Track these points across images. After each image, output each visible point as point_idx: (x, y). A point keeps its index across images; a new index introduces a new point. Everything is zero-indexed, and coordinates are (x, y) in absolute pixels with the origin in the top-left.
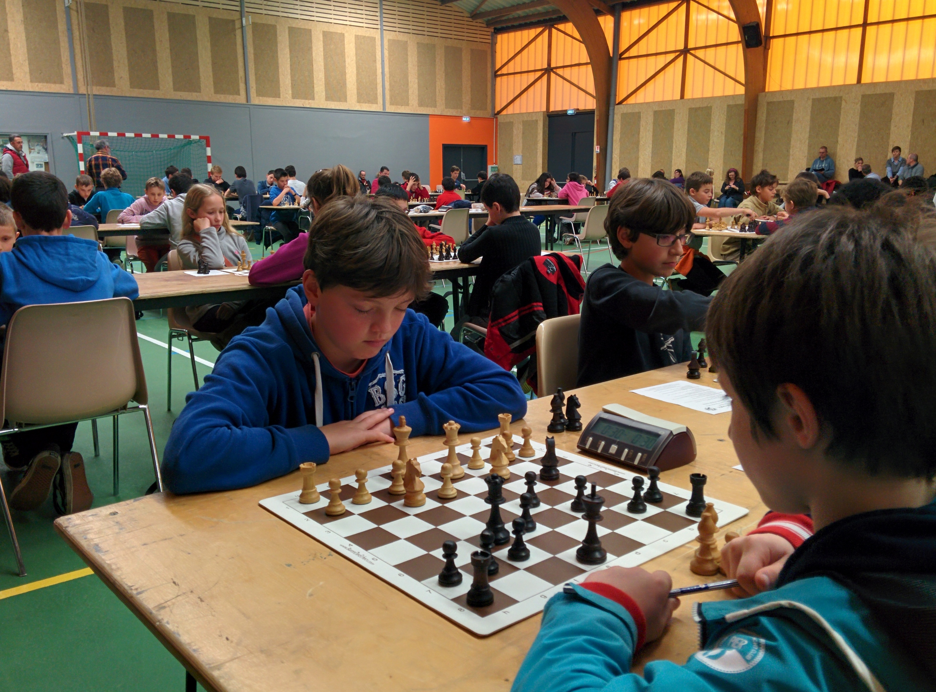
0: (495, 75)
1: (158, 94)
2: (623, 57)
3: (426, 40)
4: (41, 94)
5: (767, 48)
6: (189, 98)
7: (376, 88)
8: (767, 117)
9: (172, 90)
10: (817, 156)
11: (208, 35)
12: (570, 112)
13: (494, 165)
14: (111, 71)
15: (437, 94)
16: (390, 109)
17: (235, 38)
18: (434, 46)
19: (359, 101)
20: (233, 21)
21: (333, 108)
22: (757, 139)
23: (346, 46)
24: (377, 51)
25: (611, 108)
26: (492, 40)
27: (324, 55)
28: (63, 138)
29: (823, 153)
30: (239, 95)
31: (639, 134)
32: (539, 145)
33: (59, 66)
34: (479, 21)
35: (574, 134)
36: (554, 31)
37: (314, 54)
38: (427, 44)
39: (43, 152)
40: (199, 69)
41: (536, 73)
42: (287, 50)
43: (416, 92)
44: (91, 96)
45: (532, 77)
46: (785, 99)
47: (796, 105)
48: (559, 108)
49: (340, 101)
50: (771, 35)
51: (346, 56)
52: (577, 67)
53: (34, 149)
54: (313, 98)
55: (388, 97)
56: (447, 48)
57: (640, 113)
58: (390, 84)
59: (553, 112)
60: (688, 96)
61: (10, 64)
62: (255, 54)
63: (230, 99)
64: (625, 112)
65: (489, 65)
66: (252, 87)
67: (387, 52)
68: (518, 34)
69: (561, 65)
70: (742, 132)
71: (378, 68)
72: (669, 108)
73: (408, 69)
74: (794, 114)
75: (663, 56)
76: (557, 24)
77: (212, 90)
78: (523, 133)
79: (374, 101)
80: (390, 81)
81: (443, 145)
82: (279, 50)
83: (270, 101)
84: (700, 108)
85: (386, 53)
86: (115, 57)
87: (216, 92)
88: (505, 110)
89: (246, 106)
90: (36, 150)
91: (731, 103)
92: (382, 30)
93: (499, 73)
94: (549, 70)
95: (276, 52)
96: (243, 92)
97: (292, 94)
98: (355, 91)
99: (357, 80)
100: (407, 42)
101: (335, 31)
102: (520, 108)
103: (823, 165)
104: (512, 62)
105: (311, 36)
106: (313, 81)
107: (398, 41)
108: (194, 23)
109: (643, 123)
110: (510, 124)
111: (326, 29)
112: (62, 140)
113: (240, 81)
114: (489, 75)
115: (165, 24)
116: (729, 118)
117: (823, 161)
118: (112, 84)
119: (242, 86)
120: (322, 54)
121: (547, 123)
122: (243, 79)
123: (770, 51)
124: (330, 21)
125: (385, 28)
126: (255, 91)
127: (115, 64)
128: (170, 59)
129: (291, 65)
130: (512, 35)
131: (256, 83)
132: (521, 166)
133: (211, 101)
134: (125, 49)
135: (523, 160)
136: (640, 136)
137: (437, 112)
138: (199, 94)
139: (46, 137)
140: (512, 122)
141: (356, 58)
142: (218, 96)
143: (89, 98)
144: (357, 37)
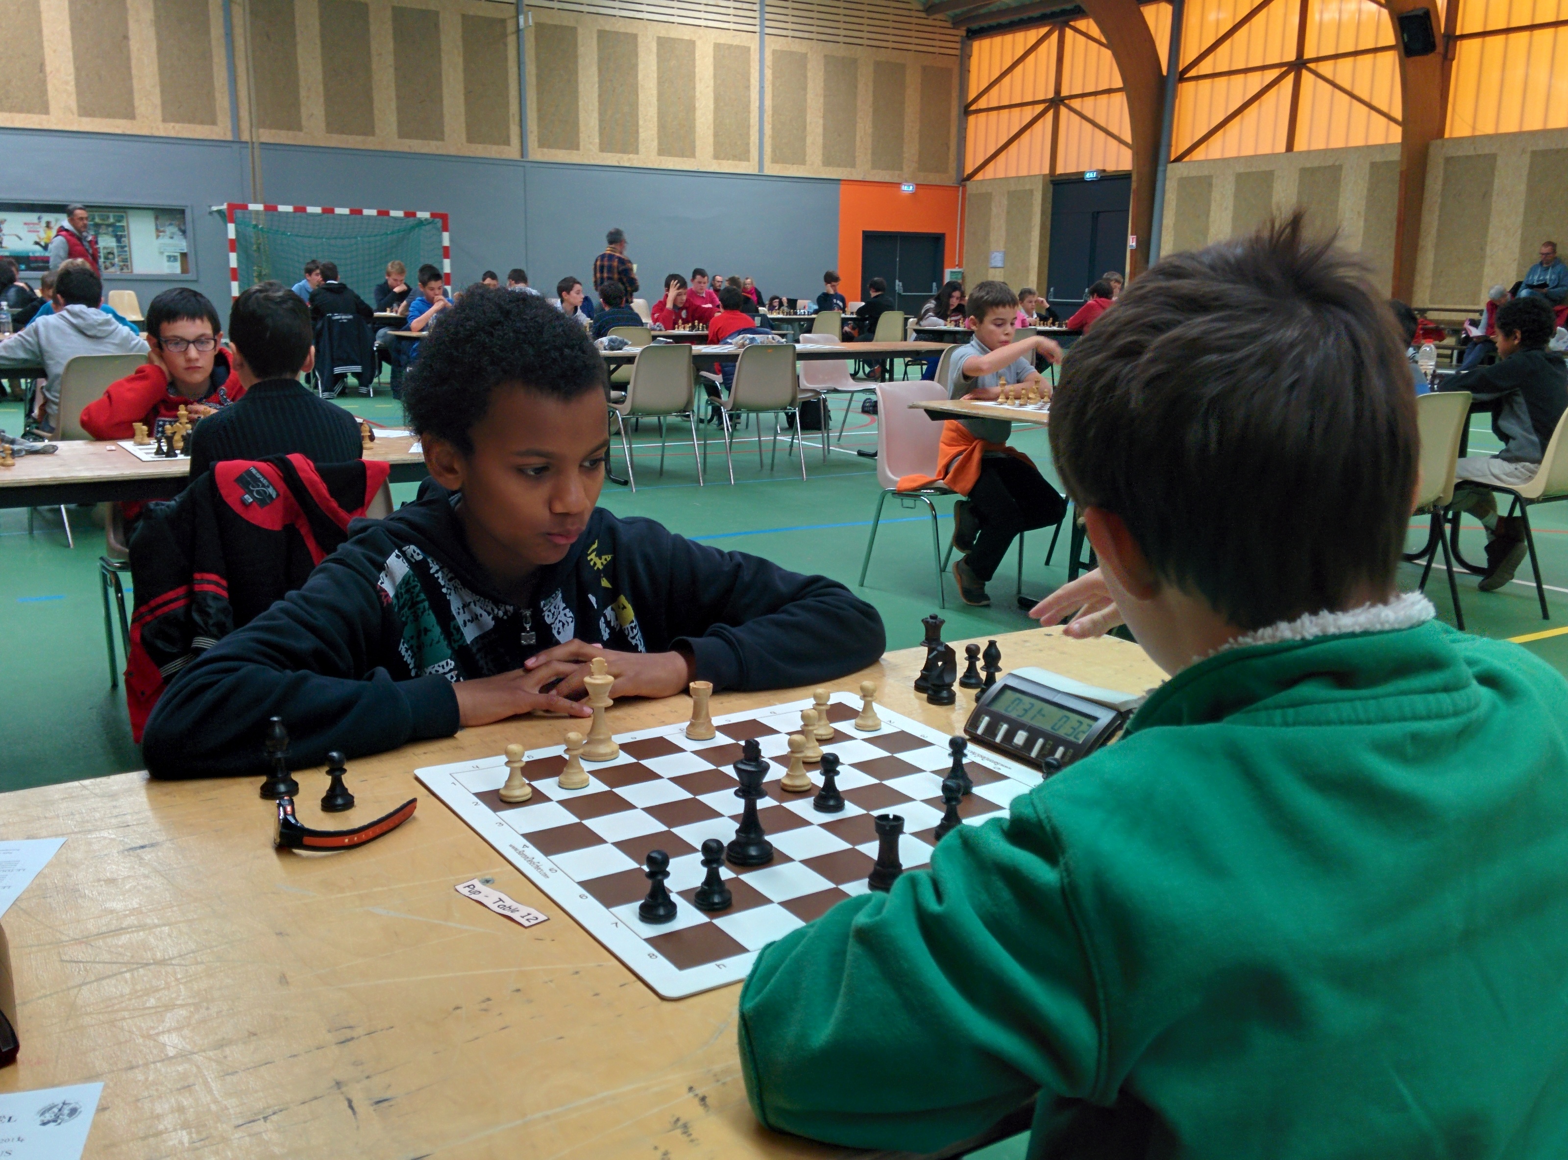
0: (967, 111)
1: (370, 143)
2: (1186, 76)
3: (841, 51)
4: (179, 142)
5: (1449, 56)
6: (424, 150)
7: (748, 134)
8: (1444, 184)
9: (396, 136)
10: (1537, 258)
11: (460, 44)
12: (1089, 176)
13: (957, 269)
14: (296, 104)
15: (858, 143)
16: (771, 169)
17: (506, 50)
18: (854, 61)
19: (716, 157)
20: (503, 21)
21: (671, 167)
22: (1423, 226)
23: (698, 62)
24: (752, 70)
25: (1161, 168)
26: (962, 49)
27: (659, 78)
28: (211, 213)
29: (1547, 254)
30: (509, 145)
31: (1208, 215)
32: (1033, 233)
33: (210, 95)
34: (938, 16)
35: (1096, 216)
36: (1069, 32)
37: (640, 77)
38: (843, 58)
39: (178, 236)
40: (442, 101)
41: (1036, 106)
42: (594, 70)
43: (820, 140)
44: (256, 145)
45: (1029, 113)
46: (1480, 153)
47: (1500, 162)
48: (1072, 169)
49: (683, 156)
50: (1458, 33)
51: (697, 78)
52: (1105, 96)
53: (163, 232)
54: (636, 151)
55: (768, 149)
56: (877, 64)
57: (1211, 177)
58: (773, 128)
59: (1061, 175)
60: (1300, 145)
61: (130, 92)
62: (539, 76)
63: (493, 151)
64: (1185, 174)
65: (955, 94)
66: (532, 132)
67: (770, 71)
68: (1009, 38)
69: (1078, 91)
70: (1395, 214)
71: (752, 100)
72: (1264, 168)
73: (805, 100)
74: (1496, 181)
75: (1258, 74)
76: (1075, 20)
77: (464, 136)
78: (1008, 213)
79: (744, 156)
80: (773, 121)
81: (864, 232)
82: (580, 68)
83: (561, 156)
84: (1319, 167)
85: (768, 73)
86: (302, 83)
87: (470, 140)
88: (982, 172)
89: (519, 163)
90: (168, 233)
91: (1378, 158)
92: (762, 34)
93: (973, 108)
94: (1057, 102)
95: (575, 72)
96: (515, 140)
97: (600, 144)
98: (711, 140)
99: (715, 120)
100: (807, 54)
101: (679, 37)
102: (1006, 170)
103: (1548, 277)
104: (996, 89)
105: (636, 46)
106: (637, 122)
107: (791, 53)
108: (437, 26)
109: (1216, 195)
110: (986, 198)
111: (663, 34)
112: (209, 217)
113: (511, 122)
114: (955, 111)
115: (388, 27)
116: (1373, 188)
117: (1547, 269)
118: (295, 125)
119: (514, 130)
120: (655, 75)
121: (1050, 195)
122: (517, 118)
123: (1455, 63)
124: (671, 19)
125: (768, 31)
126: (536, 139)
127: (303, 93)
128: (393, 85)
129: (600, 96)
130: (997, 40)
131: (539, 126)
132: (1002, 270)
133: (461, 154)
134: (319, 68)
135: (1005, 260)
136: (1211, 219)
137: (856, 174)
138: (440, 143)
139: (182, 212)
140: (991, 194)
141: (715, 82)
142: (473, 146)
143: (253, 148)
144: (717, 46)
